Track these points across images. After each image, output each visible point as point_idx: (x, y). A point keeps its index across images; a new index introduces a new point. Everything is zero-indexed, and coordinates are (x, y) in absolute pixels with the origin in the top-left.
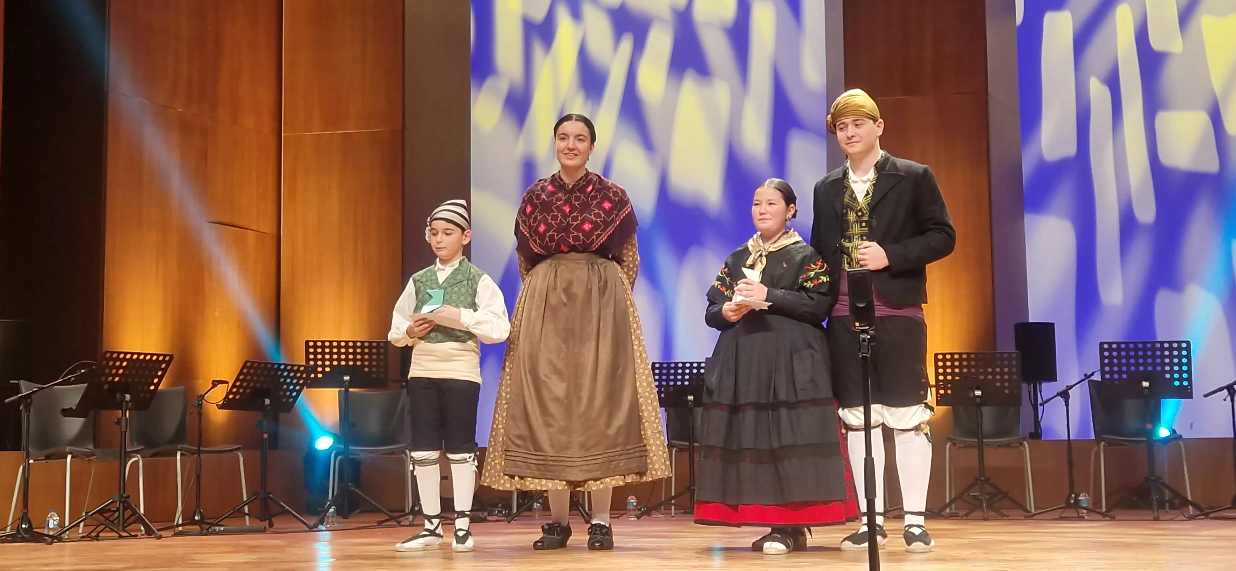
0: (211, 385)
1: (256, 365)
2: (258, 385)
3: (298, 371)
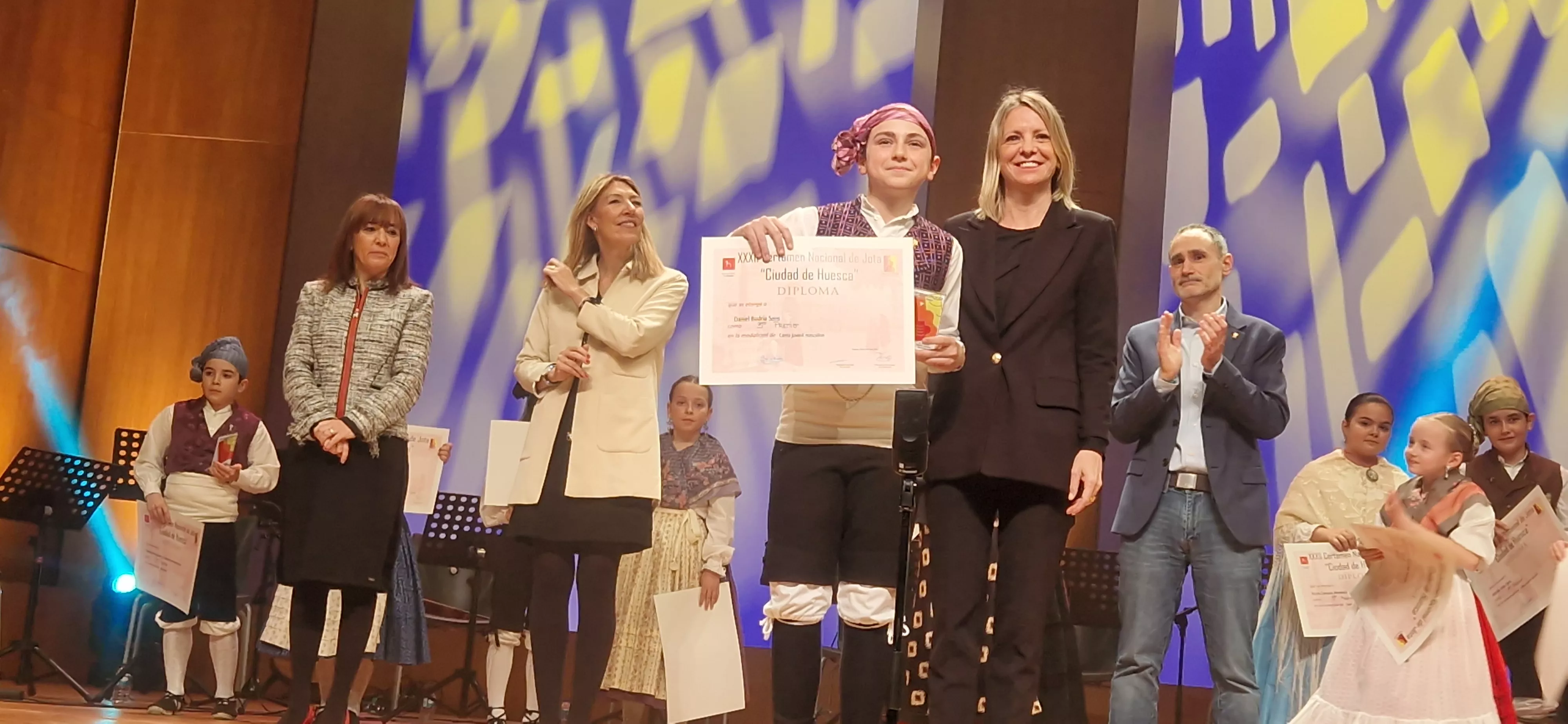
1: (38, 455)
2: (38, 485)
3: (100, 471)
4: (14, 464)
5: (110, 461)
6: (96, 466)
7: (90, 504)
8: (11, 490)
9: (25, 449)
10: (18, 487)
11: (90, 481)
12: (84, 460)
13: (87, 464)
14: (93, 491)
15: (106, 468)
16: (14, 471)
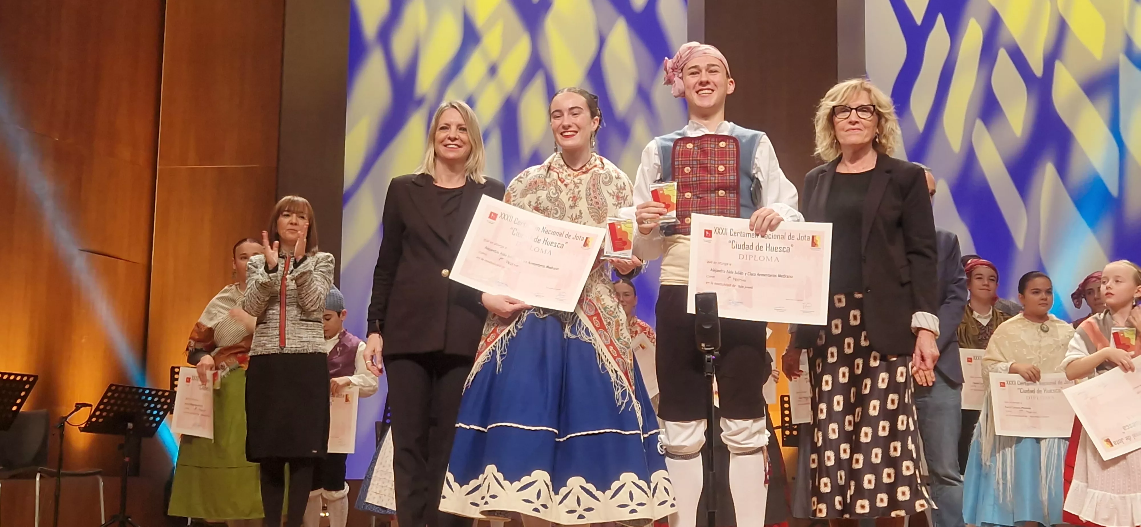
0: (74, 408)
1: (120, 388)
2: (122, 409)
3: (163, 396)
4: (105, 396)
5: (169, 389)
6: (160, 393)
7: (158, 419)
8: (104, 414)
9: (111, 385)
10: (108, 411)
11: (157, 403)
12: (151, 390)
13: (153, 393)
14: (159, 410)
15: (167, 394)
16: (105, 401)
